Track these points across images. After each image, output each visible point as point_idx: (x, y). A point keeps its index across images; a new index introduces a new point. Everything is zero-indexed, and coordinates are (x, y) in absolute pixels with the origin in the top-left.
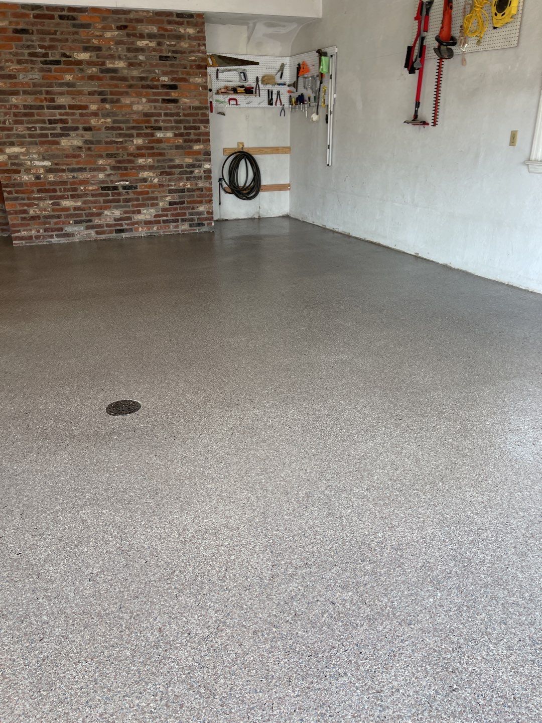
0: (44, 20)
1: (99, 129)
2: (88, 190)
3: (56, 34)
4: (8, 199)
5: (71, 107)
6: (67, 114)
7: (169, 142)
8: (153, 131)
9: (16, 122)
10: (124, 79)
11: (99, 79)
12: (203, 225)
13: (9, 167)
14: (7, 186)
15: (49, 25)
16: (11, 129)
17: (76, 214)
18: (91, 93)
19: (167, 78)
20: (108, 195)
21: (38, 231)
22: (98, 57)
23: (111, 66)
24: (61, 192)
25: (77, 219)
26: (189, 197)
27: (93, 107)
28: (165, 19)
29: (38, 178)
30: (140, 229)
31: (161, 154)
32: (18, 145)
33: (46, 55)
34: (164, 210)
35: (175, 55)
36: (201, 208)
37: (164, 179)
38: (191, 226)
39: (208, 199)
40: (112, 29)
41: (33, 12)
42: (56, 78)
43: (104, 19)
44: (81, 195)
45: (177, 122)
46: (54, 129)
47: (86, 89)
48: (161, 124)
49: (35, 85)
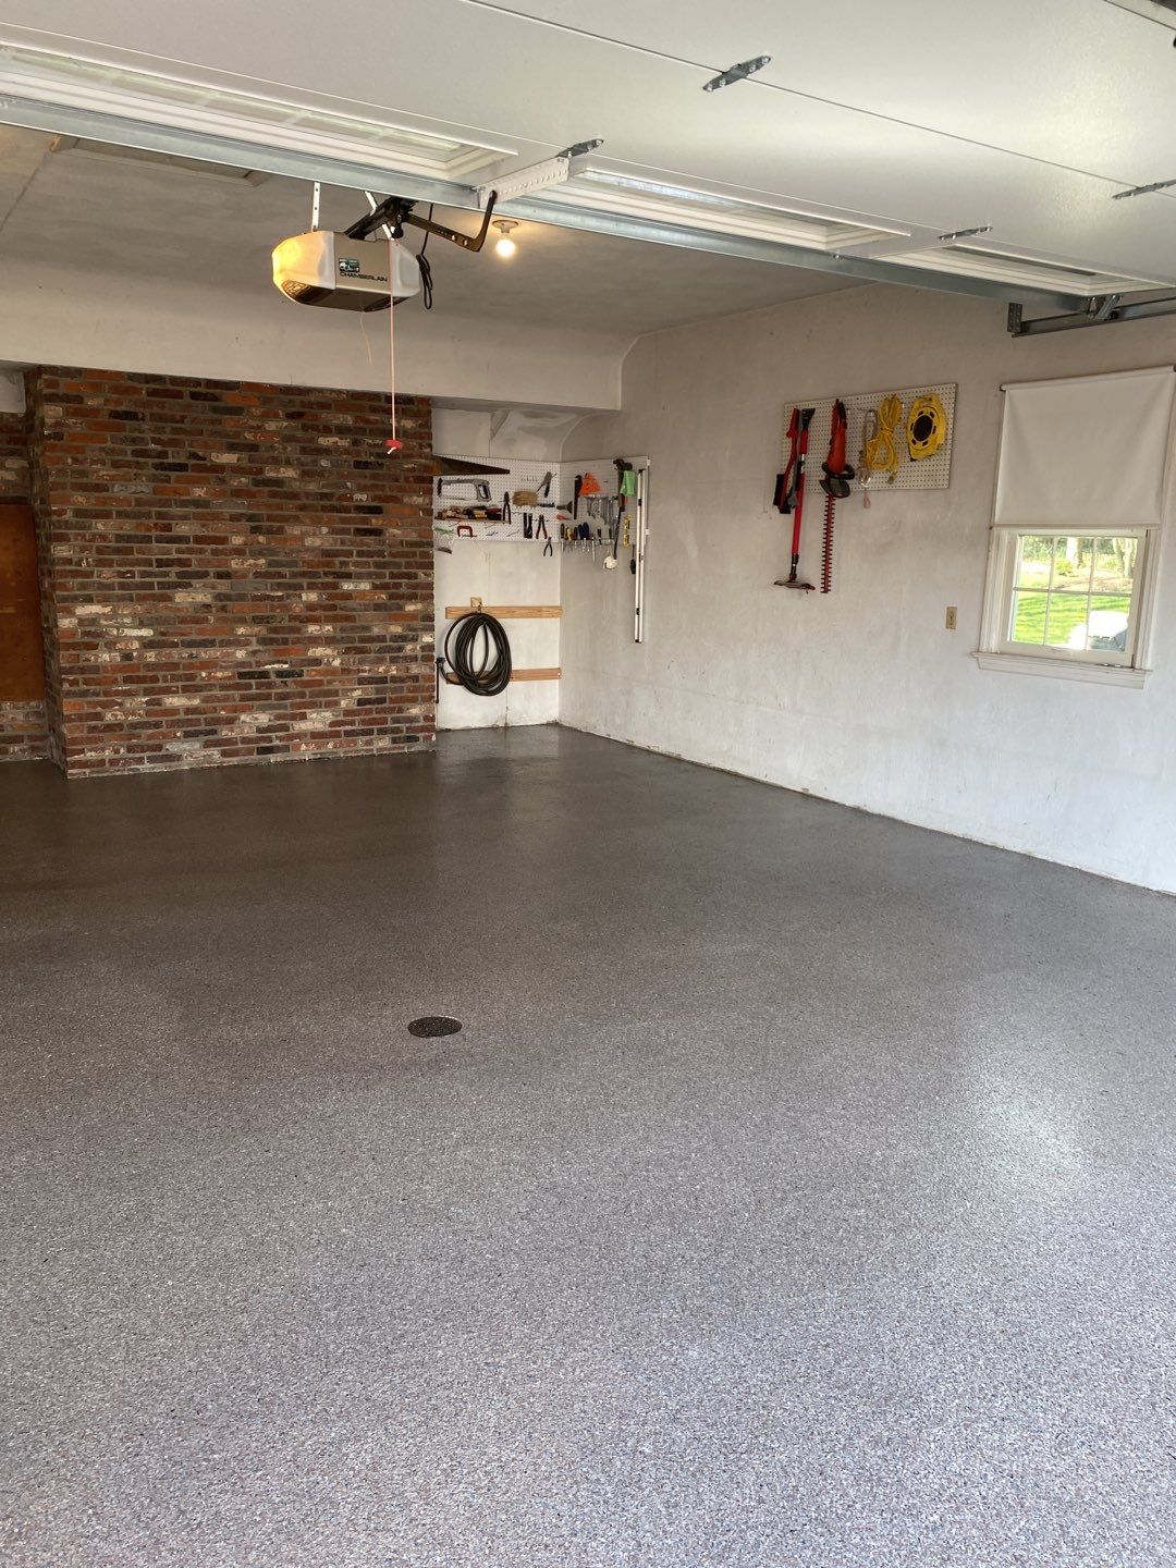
0: (165, 399)
1: (244, 576)
2: (214, 678)
3: (183, 422)
4: (69, 694)
5: (198, 540)
6: (191, 551)
7: (363, 599)
8: (336, 580)
9: (100, 563)
10: (294, 496)
11: (251, 495)
12: (417, 739)
13: (78, 639)
14: (69, 671)
15: (173, 407)
16: (89, 574)
17: (189, 720)
18: (235, 518)
19: (365, 496)
20: (249, 687)
21: (116, 752)
22: (251, 461)
23: (272, 474)
24: (165, 681)
25: (189, 729)
26: (395, 690)
27: (237, 540)
28: (367, 404)
29: (127, 657)
30: (303, 747)
31: (348, 618)
32: (99, 602)
33: (163, 454)
34: (347, 713)
35: (380, 461)
36: (415, 711)
37: (351, 661)
38: (394, 741)
39: (426, 695)
40: (278, 416)
41: (148, 386)
42: (177, 492)
43: (267, 401)
44: (201, 686)
45: (377, 565)
46: (166, 574)
47: (227, 511)
48: (352, 568)
49: (139, 502)
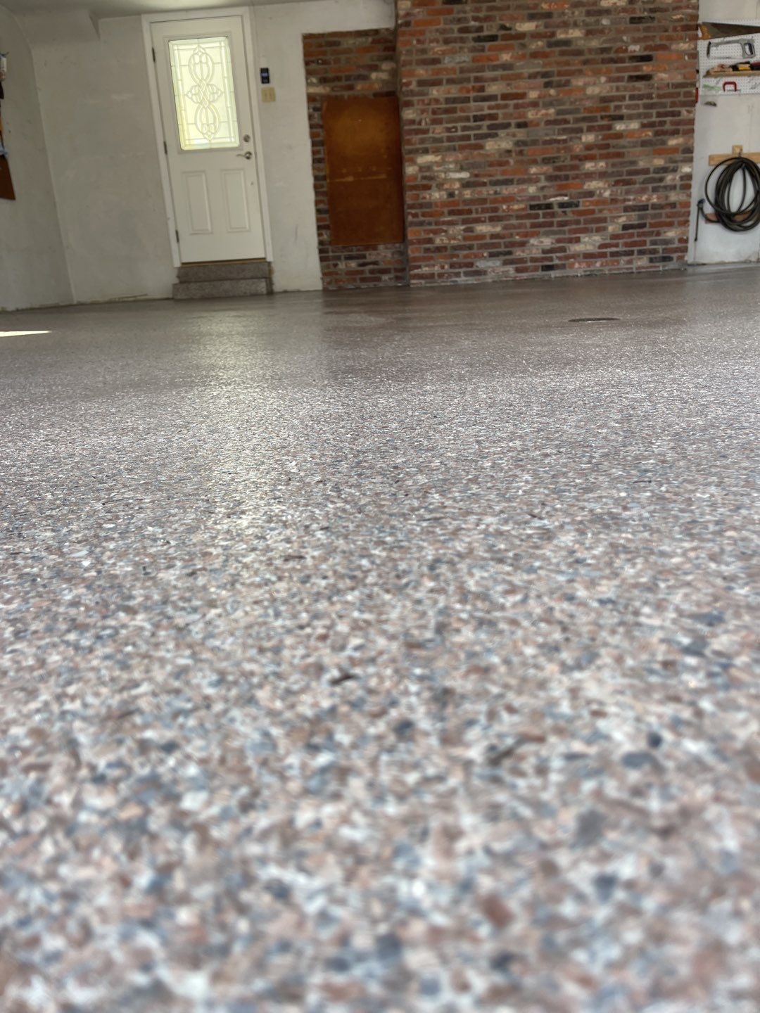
1: (538, 125)
2: (513, 210)
4: (412, 224)
5: (505, 97)
6: (498, 107)
7: (632, 137)
8: (611, 122)
9: (435, 122)
10: (579, 53)
11: (545, 55)
12: (670, 259)
13: (419, 182)
14: (412, 207)
16: (426, 132)
17: (493, 243)
18: (532, 76)
19: (638, 47)
20: (537, 216)
21: (443, 267)
22: (546, 27)
23: (562, 36)
24: (477, 213)
25: (493, 250)
26: (654, 216)
27: (533, 95)
30: (577, 265)
31: (619, 155)
32: (433, 152)
33: (480, 29)
34: (614, 237)
35: (653, 15)
36: (671, 234)
37: (619, 191)
38: (651, 260)
39: (682, 219)
42: (489, 59)
44: (502, 217)
45: (646, 106)
46: (479, 128)
47: (526, 71)
48: (624, 111)
49: (462, 71)
